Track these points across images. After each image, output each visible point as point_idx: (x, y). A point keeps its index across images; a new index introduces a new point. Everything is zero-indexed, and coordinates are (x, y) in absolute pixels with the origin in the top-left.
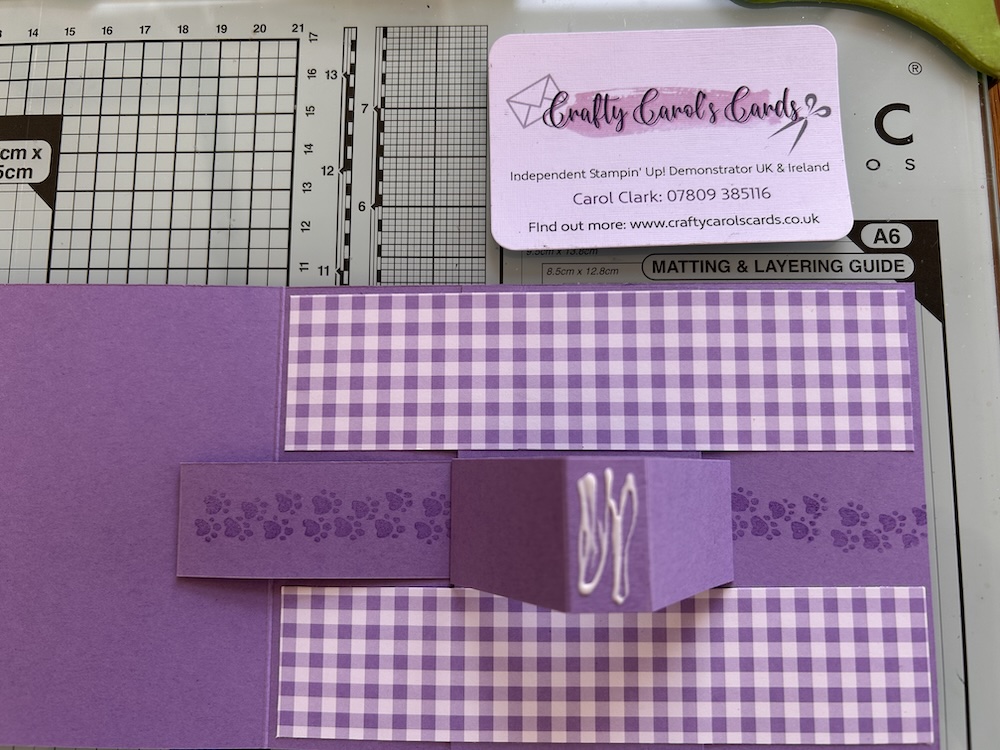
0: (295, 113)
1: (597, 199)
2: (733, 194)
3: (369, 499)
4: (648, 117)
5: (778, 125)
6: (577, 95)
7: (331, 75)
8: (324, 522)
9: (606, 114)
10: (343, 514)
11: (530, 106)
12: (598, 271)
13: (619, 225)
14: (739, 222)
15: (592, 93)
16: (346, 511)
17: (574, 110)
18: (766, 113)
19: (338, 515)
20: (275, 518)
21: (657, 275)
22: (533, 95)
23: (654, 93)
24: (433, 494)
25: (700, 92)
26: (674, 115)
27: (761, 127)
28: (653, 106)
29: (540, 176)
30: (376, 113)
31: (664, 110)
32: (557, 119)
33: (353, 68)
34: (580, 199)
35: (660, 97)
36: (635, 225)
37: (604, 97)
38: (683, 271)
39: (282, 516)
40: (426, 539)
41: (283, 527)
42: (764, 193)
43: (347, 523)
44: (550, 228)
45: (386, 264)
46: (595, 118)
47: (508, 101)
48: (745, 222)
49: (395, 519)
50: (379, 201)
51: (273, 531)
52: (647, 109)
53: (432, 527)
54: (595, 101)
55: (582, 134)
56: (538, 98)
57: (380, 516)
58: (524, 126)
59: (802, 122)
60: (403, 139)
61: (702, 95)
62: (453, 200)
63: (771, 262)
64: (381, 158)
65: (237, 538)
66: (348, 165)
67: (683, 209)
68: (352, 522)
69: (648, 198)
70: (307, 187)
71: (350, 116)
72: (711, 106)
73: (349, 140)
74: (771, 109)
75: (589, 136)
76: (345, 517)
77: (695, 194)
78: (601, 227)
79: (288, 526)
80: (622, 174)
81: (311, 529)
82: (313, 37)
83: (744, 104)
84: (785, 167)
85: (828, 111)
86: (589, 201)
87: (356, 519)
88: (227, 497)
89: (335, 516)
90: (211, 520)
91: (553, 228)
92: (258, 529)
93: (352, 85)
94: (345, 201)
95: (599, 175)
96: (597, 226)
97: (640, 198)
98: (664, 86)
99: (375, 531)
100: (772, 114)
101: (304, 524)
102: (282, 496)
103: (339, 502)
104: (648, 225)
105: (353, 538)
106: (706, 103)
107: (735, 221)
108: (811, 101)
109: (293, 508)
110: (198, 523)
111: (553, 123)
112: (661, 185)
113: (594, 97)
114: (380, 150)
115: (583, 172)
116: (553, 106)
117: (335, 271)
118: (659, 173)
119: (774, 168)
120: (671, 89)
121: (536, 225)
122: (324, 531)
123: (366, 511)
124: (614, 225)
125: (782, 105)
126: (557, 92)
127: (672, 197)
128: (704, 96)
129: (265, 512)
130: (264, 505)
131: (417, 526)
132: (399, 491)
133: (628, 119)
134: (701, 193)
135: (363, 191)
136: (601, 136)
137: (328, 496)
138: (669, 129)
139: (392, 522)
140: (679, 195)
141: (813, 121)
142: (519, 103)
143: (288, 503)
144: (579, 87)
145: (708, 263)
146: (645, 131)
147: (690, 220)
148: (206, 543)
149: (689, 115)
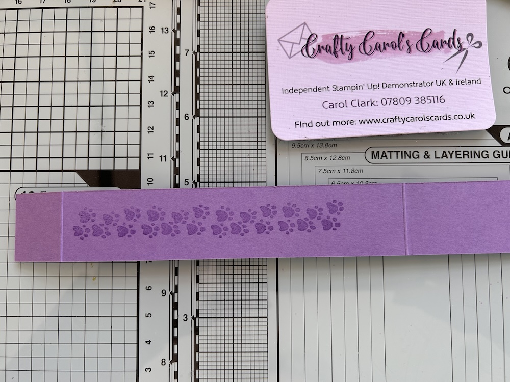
0: (141, 56)
1: (337, 105)
2: (422, 100)
3: (182, 211)
4: (368, 50)
5: (450, 53)
6: (323, 36)
7: (165, 30)
8: (155, 226)
9: (341, 49)
10: (166, 221)
11: (293, 43)
12: (337, 158)
13: (352, 122)
14: (426, 119)
15: (333, 34)
16: (168, 219)
17: (321, 46)
18: (442, 46)
19: (163, 221)
20: (124, 224)
21: (374, 161)
22: (295, 37)
23: (372, 34)
24: (222, 207)
25: (401, 33)
26: (385, 49)
27: (439, 55)
28: (371, 43)
29: (301, 91)
30: (194, 56)
31: (378, 45)
32: (311, 52)
33: (179, 25)
34: (327, 105)
35: (375, 37)
36: (362, 122)
37: (340, 37)
38: (391, 158)
39: (129, 223)
40: (219, 235)
41: (129, 229)
42: (441, 100)
43: (169, 226)
44: (309, 125)
45: (203, 154)
46: (335, 52)
47: (279, 40)
48: (429, 119)
49: (199, 223)
50: (197, 114)
51: (123, 232)
52: (367, 45)
53: (222, 227)
54: (335, 39)
55: (326, 62)
56: (298, 38)
57: (189, 222)
58: (290, 57)
59: (464, 52)
60: (212, 73)
61: (402, 35)
62: (245, 113)
63: (444, 152)
64: (198, 85)
65: (101, 236)
66: (177, 90)
67: (391, 111)
68: (172, 226)
69: (370, 103)
70: (151, 104)
71: (177, 58)
72: (408, 42)
73: (177, 73)
74: (446, 43)
75: (331, 63)
76: (168, 223)
77: (398, 101)
78: (341, 123)
79: (132, 229)
80: (352, 88)
81: (147, 231)
82: (152, 5)
83: (429, 40)
84: (454, 82)
85: (480, 44)
86: (332, 106)
87: (175, 224)
88: (93, 212)
89: (161, 222)
90: (84, 226)
91: (310, 125)
92: (114, 230)
93: (178, 37)
94: (176, 114)
95: (338, 89)
96: (338, 123)
97: (364, 104)
98: (378, 29)
99: (187, 231)
100: (446, 46)
101: (142, 227)
102: (128, 210)
103: (164, 214)
104: (370, 122)
105: (173, 235)
106: (405, 40)
107: (423, 119)
108: (470, 38)
109: (135, 218)
110: (75, 228)
111: (308, 55)
112: (378, 95)
113: (334, 37)
114: (197, 80)
115: (328, 87)
116: (308, 43)
117: (170, 159)
118: (375, 87)
119: (447, 82)
120: (383, 31)
121: (299, 123)
122: (155, 231)
123: (181, 219)
124: (349, 122)
125: (452, 40)
126: (310, 34)
127: (385, 102)
128: (403, 35)
129: (118, 220)
130: (117, 216)
131: (212, 227)
132: (201, 206)
133: (356, 52)
134: (402, 100)
135: (187, 106)
136: (339, 63)
137: (156, 210)
138: (381, 58)
139: (197, 225)
140: (388, 101)
141: (472, 51)
142: (286, 42)
143: (132, 214)
144: (324, 31)
145: (406, 152)
146: (367, 59)
147: (396, 118)
148: (81, 241)
149: (394, 48)
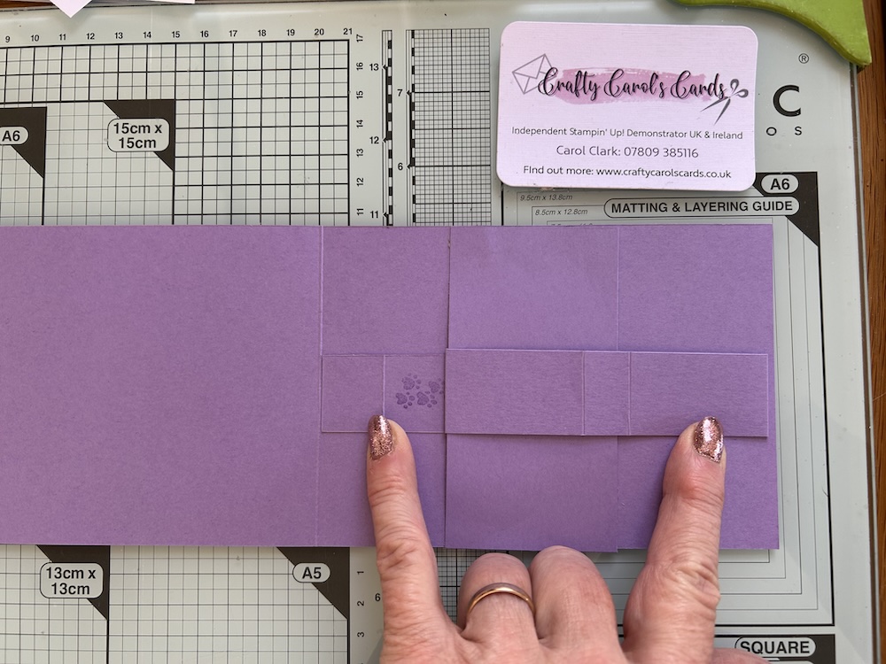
0: (348, 97)
1: (574, 151)
2: (671, 153)
4: (614, 91)
5: (709, 102)
6: (564, 71)
7: (374, 66)
9: (584, 87)
11: (530, 77)
12: (573, 212)
13: (588, 171)
14: (674, 174)
15: (575, 70)
17: (561, 82)
18: (701, 92)
22: (532, 70)
23: (621, 72)
25: (654, 74)
26: (634, 90)
27: (697, 102)
29: (534, 132)
30: (408, 96)
31: (627, 86)
33: (390, 61)
34: (562, 150)
35: (625, 76)
36: (600, 172)
37: (583, 73)
42: (693, 153)
46: (576, 90)
47: (514, 73)
48: (678, 174)
52: (614, 85)
54: (577, 76)
55: (566, 100)
56: (536, 71)
58: (524, 93)
59: (727, 100)
60: (429, 116)
62: (467, 161)
64: (413, 131)
66: (389, 136)
67: (635, 162)
69: (611, 152)
70: (360, 152)
71: (389, 99)
72: (661, 84)
73: (389, 117)
74: (705, 89)
75: (571, 101)
77: (644, 151)
78: (576, 172)
80: (593, 133)
82: (359, 38)
83: (685, 84)
84: (711, 134)
85: (747, 93)
86: (568, 152)
91: (541, 171)
93: (389, 75)
94: (388, 163)
95: (576, 132)
97: (604, 152)
98: (628, 67)
100: (705, 93)
104: (609, 172)
106: (658, 82)
107: (671, 173)
108: (734, 85)
111: (545, 91)
113: (576, 73)
114: (412, 125)
115: (565, 130)
116: (546, 78)
118: (619, 133)
119: (703, 134)
120: (633, 70)
121: (528, 168)
124: (585, 171)
125: (713, 87)
126: (550, 68)
127: (628, 151)
128: (657, 77)
133: (600, 92)
134: (648, 150)
135: (401, 155)
136: (580, 103)
138: (629, 101)
140: (633, 151)
141: (736, 100)
142: (521, 74)
144: (566, 65)
145: (652, 205)
146: (612, 101)
147: (639, 171)
149: (645, 91)
